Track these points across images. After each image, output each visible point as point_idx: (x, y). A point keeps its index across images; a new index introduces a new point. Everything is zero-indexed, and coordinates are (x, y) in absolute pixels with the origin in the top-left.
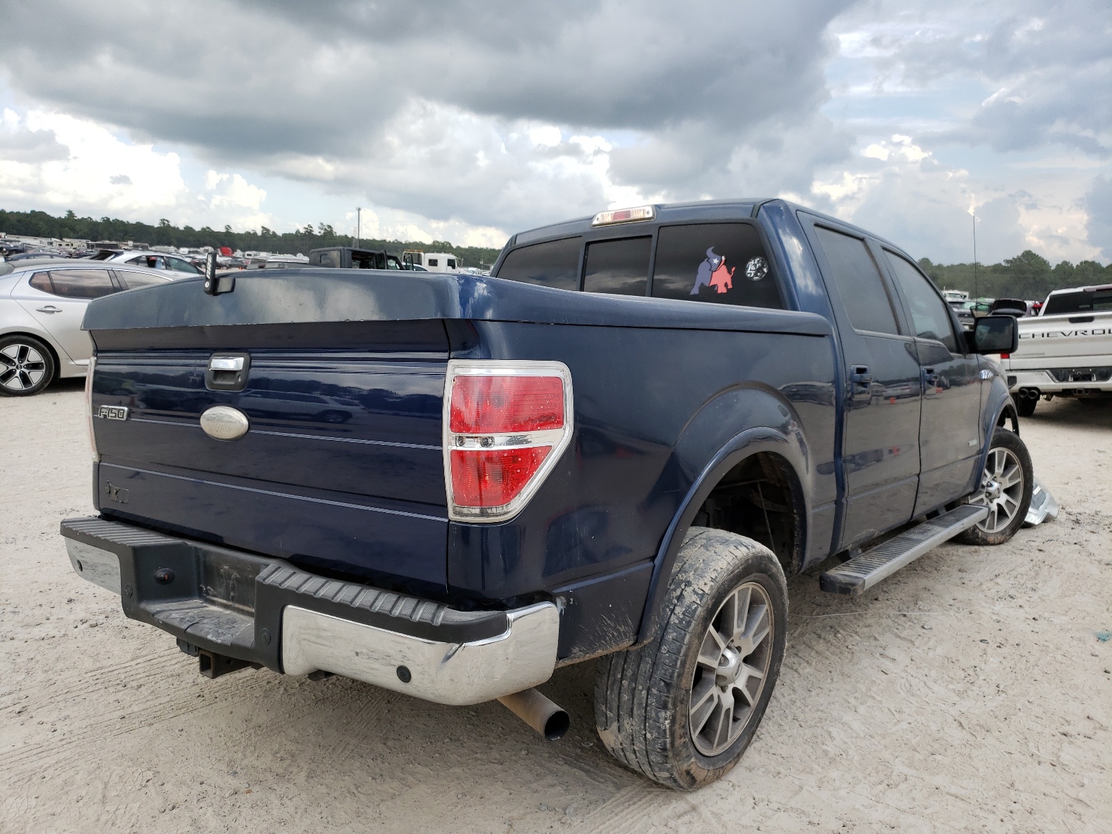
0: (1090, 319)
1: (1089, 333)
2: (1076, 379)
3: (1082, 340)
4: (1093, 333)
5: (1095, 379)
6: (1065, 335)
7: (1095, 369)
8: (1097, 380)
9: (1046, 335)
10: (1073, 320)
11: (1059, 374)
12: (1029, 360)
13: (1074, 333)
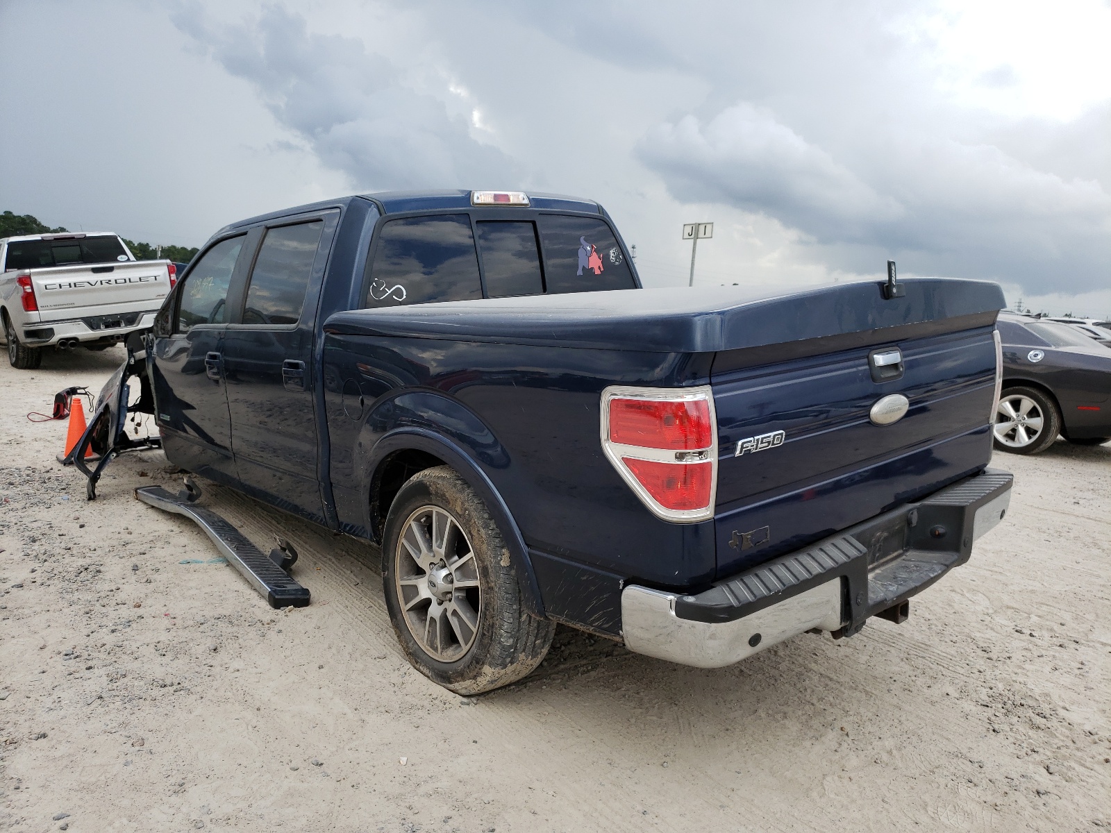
0: (110, 269)
1: (113, 282)
2: (107, 327)
3: (108, 289)
4: (116, 283)
5: (124, 325)
6: (91, 285)
7: (123, 315)
8: (126, 325)
9: (73, 285)
10: (95, 271)
11: (92, 322)
12: (59, 310)
13: (99, 283)
